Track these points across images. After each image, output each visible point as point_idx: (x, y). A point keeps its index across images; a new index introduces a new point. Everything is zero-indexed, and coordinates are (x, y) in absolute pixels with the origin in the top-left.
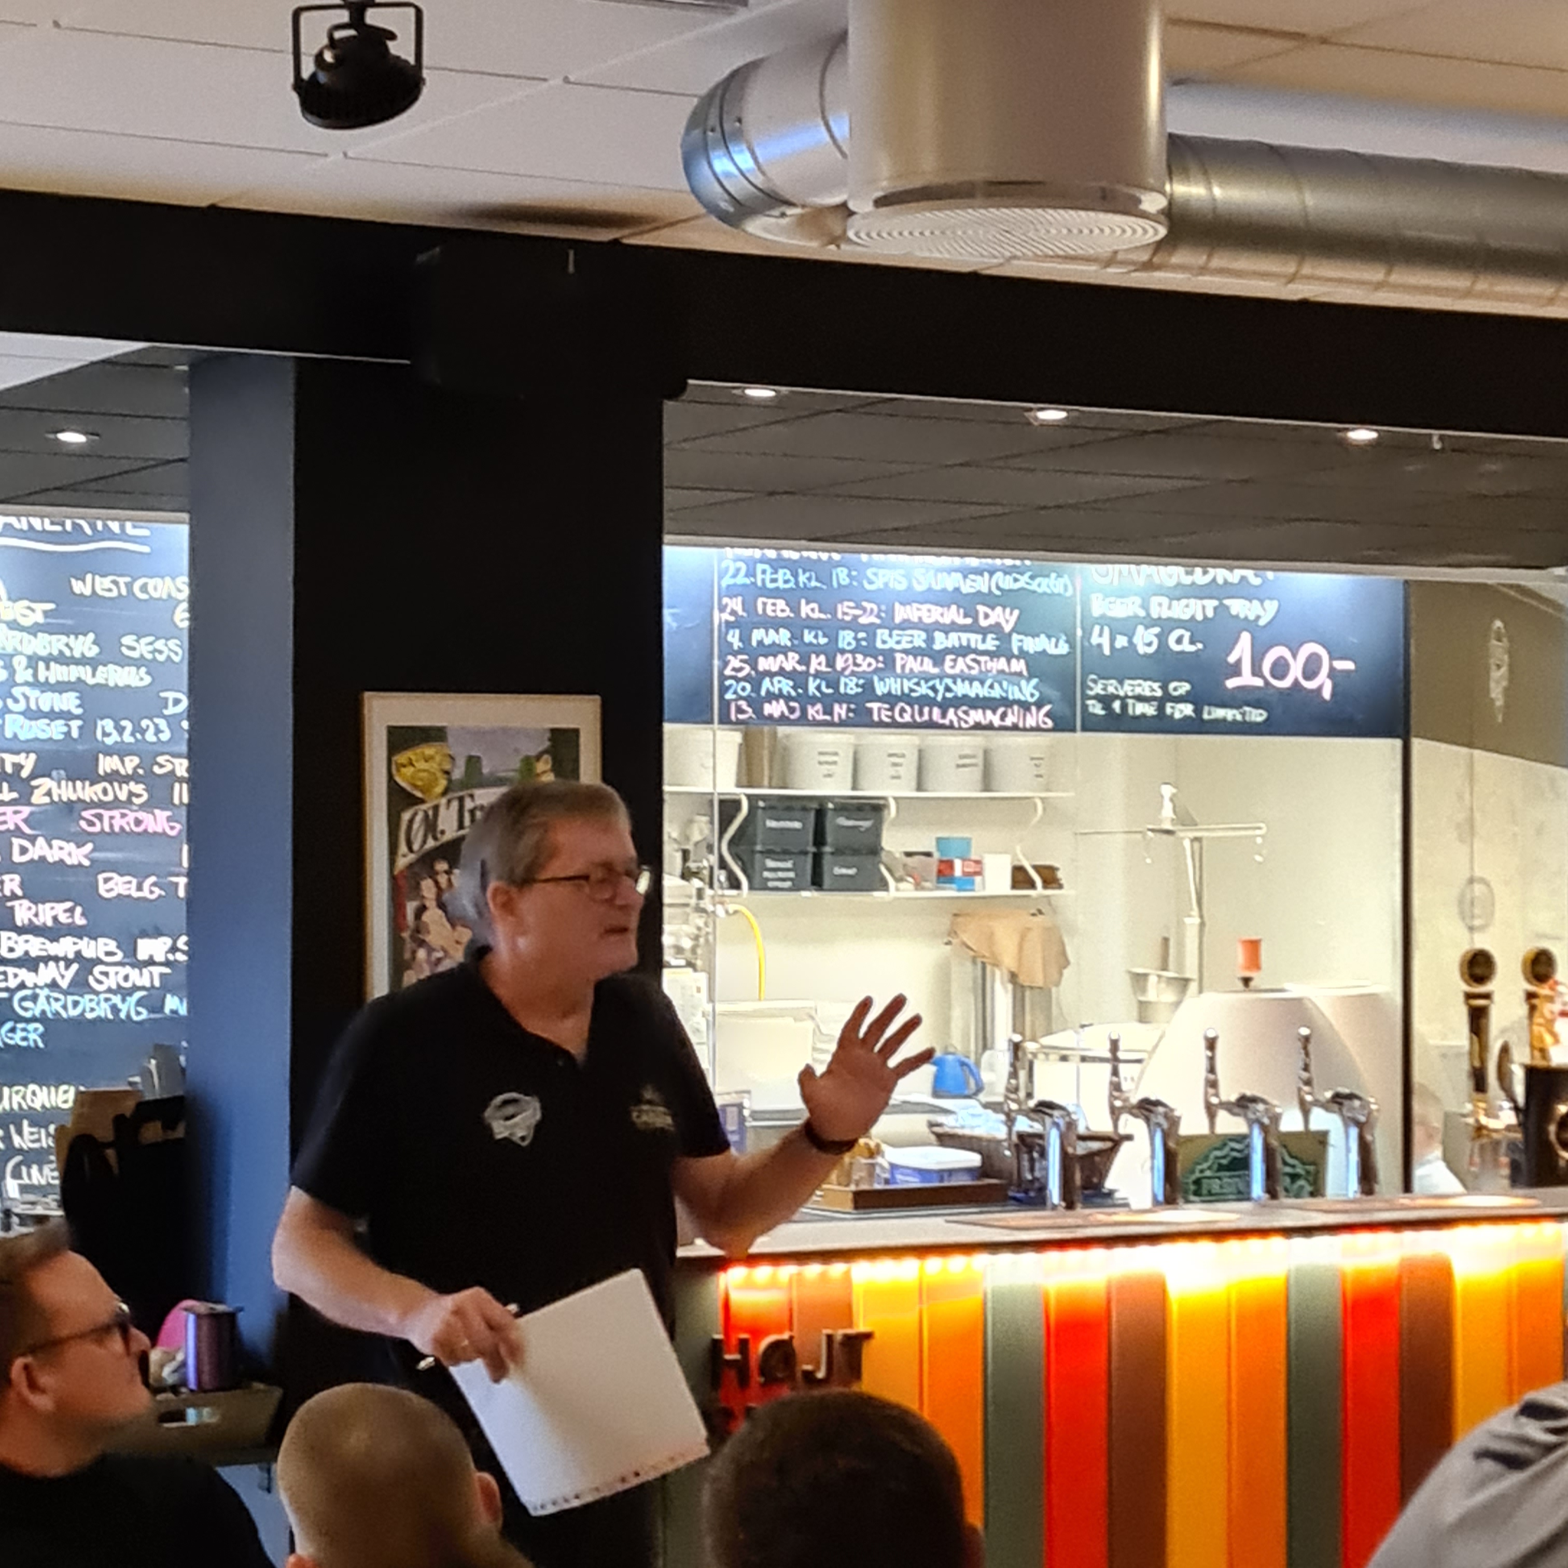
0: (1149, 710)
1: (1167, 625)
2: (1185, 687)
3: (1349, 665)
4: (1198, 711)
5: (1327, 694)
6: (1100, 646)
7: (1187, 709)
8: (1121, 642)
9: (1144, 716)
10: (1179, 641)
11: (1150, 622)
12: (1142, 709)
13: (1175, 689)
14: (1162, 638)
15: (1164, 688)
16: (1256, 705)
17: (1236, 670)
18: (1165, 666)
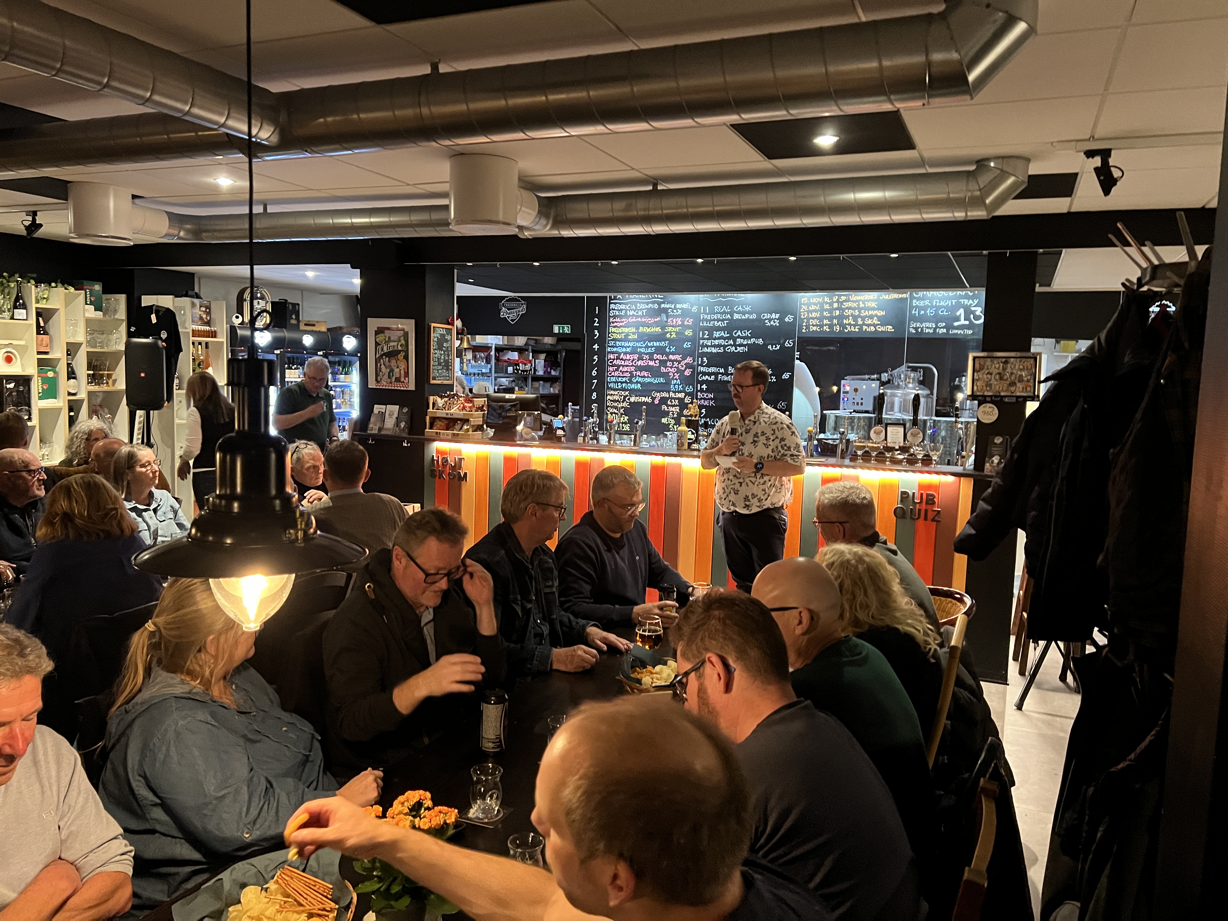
0: (931, 331)
1: (938, 308)
2: (943, 325)
4: (948, 331)
6: (915, 314)
7: (945, 331)
8: (922, 312)
9: (929, 333)
10: (942, 312)
11: (932, 307)
12: (928, 331)
13: (940, 325)
14: (937, 311)
15: (936, 325)
16: (969, 329)
17: (958, 319)
18: (937, 319)
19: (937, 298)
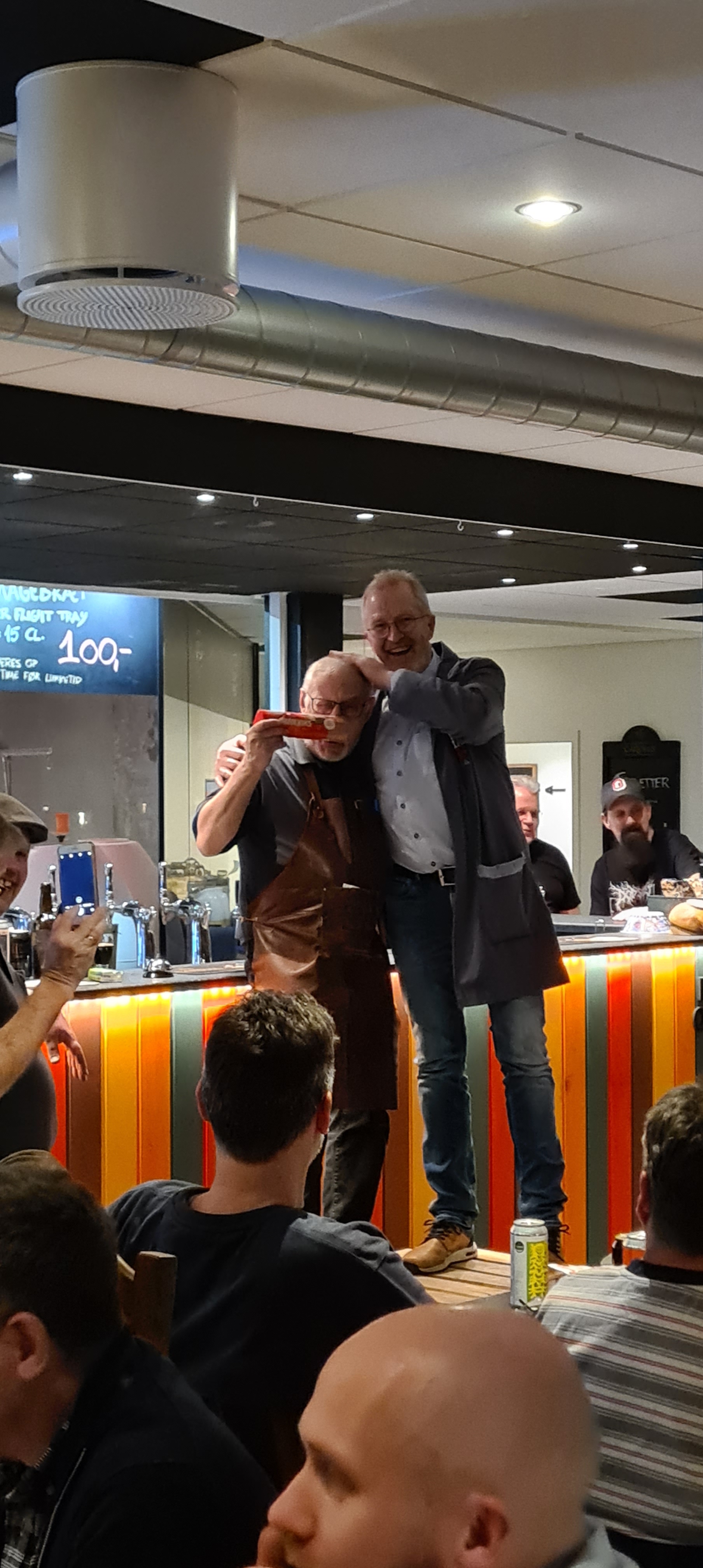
0: (14, 676)
1: (24, 626)
2: (35, 663)
3: (128, 651)
4: (42, 677)
5: (116, 668)
7: (36, 676)
9: (10, 680)
10: (31, 635)
11: (14, 624)
12: (9, 675)
13: (29, 664)
14: (22, 633)
15: (23, 663)
16: (76, 674)
17: (64, 653)
18: (23, 650)
19: (20, 604)
